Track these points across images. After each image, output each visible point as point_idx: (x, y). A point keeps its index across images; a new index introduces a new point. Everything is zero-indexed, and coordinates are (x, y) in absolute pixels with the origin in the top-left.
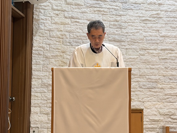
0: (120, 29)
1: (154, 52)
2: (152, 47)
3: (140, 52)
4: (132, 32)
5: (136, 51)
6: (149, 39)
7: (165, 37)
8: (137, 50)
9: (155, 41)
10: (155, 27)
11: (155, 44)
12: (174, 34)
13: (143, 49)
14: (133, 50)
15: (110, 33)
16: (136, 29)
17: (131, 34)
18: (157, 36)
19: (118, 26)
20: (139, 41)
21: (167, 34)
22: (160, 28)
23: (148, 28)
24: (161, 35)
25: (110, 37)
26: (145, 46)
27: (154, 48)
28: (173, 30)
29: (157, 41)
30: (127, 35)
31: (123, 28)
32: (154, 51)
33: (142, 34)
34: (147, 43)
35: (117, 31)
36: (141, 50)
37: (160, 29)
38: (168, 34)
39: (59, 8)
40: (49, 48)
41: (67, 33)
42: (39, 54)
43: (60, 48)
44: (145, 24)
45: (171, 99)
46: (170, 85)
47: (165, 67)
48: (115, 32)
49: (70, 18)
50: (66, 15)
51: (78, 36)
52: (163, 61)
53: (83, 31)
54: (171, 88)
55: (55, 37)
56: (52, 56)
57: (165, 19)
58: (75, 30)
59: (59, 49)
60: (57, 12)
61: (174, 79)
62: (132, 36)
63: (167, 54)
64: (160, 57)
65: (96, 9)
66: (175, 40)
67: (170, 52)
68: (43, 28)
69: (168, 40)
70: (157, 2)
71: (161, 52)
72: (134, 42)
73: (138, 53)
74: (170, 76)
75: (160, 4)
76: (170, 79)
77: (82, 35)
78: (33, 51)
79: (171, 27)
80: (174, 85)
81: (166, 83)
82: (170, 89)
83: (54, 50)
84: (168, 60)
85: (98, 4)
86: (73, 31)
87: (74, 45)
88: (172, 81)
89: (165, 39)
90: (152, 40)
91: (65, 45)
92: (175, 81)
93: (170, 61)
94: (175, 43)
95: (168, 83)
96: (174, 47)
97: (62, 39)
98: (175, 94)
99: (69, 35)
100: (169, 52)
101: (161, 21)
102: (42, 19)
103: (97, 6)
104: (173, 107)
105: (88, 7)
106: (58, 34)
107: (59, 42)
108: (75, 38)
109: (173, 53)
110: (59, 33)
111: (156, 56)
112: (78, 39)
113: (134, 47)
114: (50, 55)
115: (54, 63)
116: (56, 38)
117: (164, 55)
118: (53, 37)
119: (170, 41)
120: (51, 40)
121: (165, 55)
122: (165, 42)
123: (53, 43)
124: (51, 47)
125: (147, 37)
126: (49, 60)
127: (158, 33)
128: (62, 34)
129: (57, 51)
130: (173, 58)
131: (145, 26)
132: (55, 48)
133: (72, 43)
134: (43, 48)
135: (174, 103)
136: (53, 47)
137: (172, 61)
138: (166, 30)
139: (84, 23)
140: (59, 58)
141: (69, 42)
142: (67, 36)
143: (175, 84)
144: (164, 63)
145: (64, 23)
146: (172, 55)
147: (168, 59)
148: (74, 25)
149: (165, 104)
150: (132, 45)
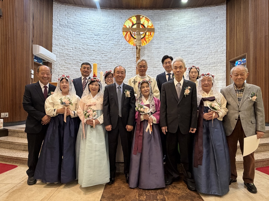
39: (62, 64)
42: (54, 80)
49: (66, 68)
50: (65, 67)
57: (102, 69)
60: (61, 66)
65: (77, 65)
68: (56, 71)
70: (99, 63)
75: (100, 64)
78: (52, 79)
85: (78, 63)
101: (101, 70)
102: (55, 68)
103: (77, 64)
105: (74, 64)
134: (56, 78)
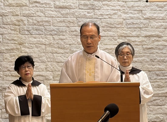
0: (92, 11)
1: (137, 40)
2: (134, 34)
3: (118, 40)
4: (108, 13)
5: (113, 38)
6: (130, 22)
7: (150, 19)
8: (115, 37)
9: (137, 25)
10: (137, 6)
11: (138, 29)
12: (162, 15)
13: (122, 36)
14: (110, 37)
15: (80, 16)
16: (113, 10)
17: (107, 17)
18: (139, 19)
19: (90, 6)
20: (117, 26)
21: (152, 16)
22: (144, 7)
23: (128, 7)
24: (144, 17)
25: (79, 22)
26: (125, 32)
27: (136, 34)
28: (160, 10)
29: (139, 25)
30: (102, 18)
31: (97, 8)
32: (136, 38)
33: (121, 16)
34: (128, 28)
35: (88, 13)
36: (120, 38)
37: (144, 9)
38: (154, 15)
40: (2, 39)
41: (24, 17)
43: (16, 38)
44: (124, 3)
45: (159, 101)
46: (157, 83)
47: (151, 60)
48: (87, 14)
51: (38, 22)
52: (148, 51)
53: (45, 14)
54: (158, 87)
55: (9, 24)
56: (6, 49)
58: (35, 13)
59: (15, 40)
61: (162, 75)
62: (108, 19)
63: (153, 42)
64: (145, 47)
66: (163, 24)
67: (157, 39)
69: (154, 23)
71: (145, 40)
72: (111, 27)
73: (116, 42)
74: (157, 71)
76: (157, 75)
77: (44, 20)
79: (157, 5)
80: (162, 82)
81: (153, 81)
82: (158, 89)
83: (9, 42)
84: (154, 50)
86: (32, 15)
87: (33, 34)
88: (159, 78)
89: (150, 22)
90: (133, 23)
91: (22, 34)
92: (163, 78)
93: (157, 51)
94: (163, 27)
95: (155, 80)
96: (161, 32)
97: (19, 26)
98: (164, 95)
99: (28, 20)
100: (155, 40)
104: (161, 111)
106: (13, 20)
107: (15, 30)
108: (35, 24)
109: (161, 40)
110: (14, 18)
111: (138, 45)
112: (38, 26)
113: (111, 33)
114: (4, 49)
115: (9, 59)
116: (11, 25)
117: (148, 43)
118: (6, 25)
119: (157, 24)
120: (4, 28)
121: (151, 43)
122: (150, 25)
123: (7, 32)
124: (4, 38)
125: (128, 20)
126: (3, 55)
127: (141, 14)
128: (19, 19)
129: (12, 43)
130: (161, 47)
131: (124, 5)
132: (10, 39)
133: (31, 31)
135: (163, 106)
136: (8, 38)
137: (159, 52)
138: (151, 10)
139: (46, 3)
140: (16, 53)
141: (28, 31)
142: (24, 22)
143: (164, 81)
144: (149, 54)
145: (21, 5)
146: (160, 43)
147: (155, 48)
148: (33, 7)
149: (151, 108)
150: (108, 31)
